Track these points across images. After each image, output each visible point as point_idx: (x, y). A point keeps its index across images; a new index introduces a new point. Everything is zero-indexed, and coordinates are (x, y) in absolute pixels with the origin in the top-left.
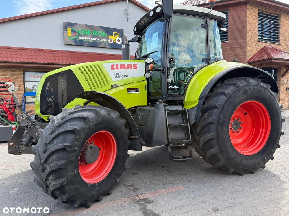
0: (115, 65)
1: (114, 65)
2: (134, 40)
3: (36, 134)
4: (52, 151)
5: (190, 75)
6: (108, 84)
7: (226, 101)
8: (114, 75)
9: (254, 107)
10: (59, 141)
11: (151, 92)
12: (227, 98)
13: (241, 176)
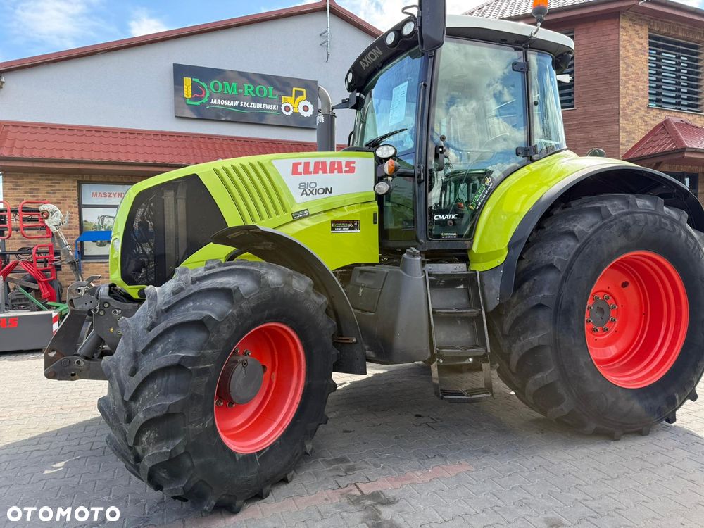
0: (303, 164)
1: (300, 164)
2: (345, 104)
3: (112, 330)
4: (151, 371)
5: (487, 187)
6: (285, 211)
7: (577, 251)
8: (299, 188)
9: (646, 266)
10: (167, 347)
11: (387, 230)
12: (578, 245)
13: (614, 440)
